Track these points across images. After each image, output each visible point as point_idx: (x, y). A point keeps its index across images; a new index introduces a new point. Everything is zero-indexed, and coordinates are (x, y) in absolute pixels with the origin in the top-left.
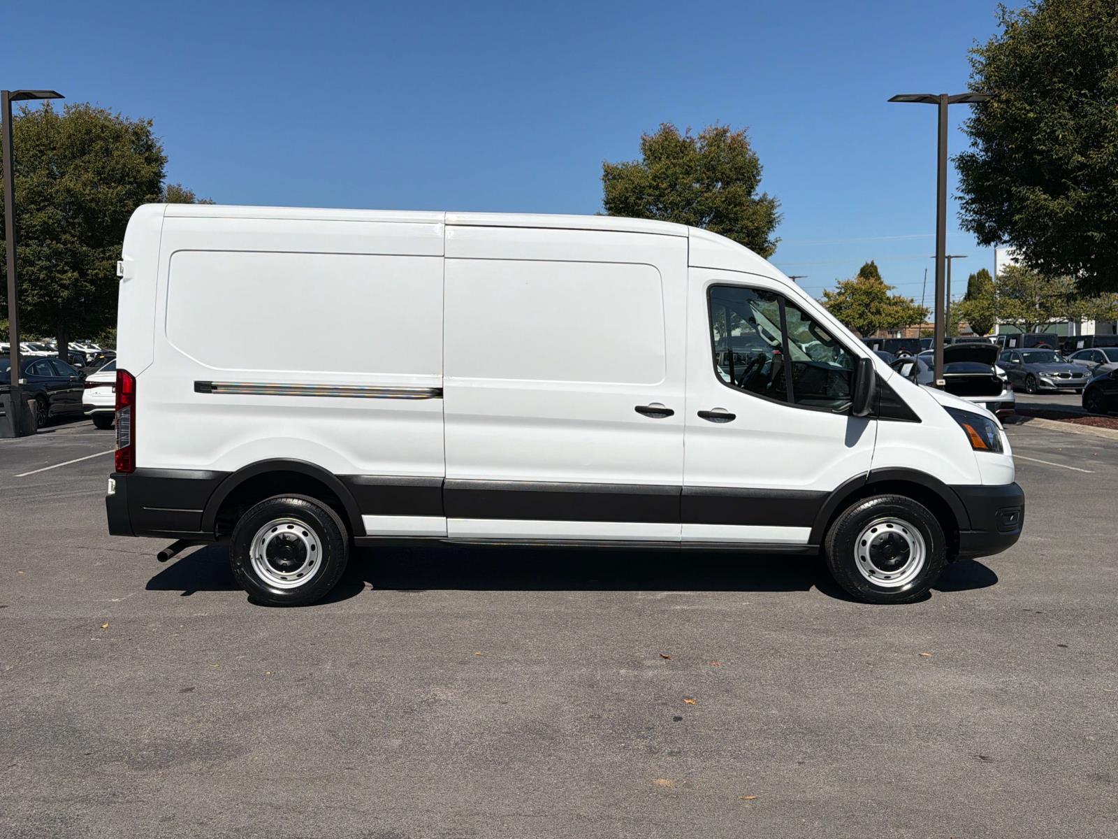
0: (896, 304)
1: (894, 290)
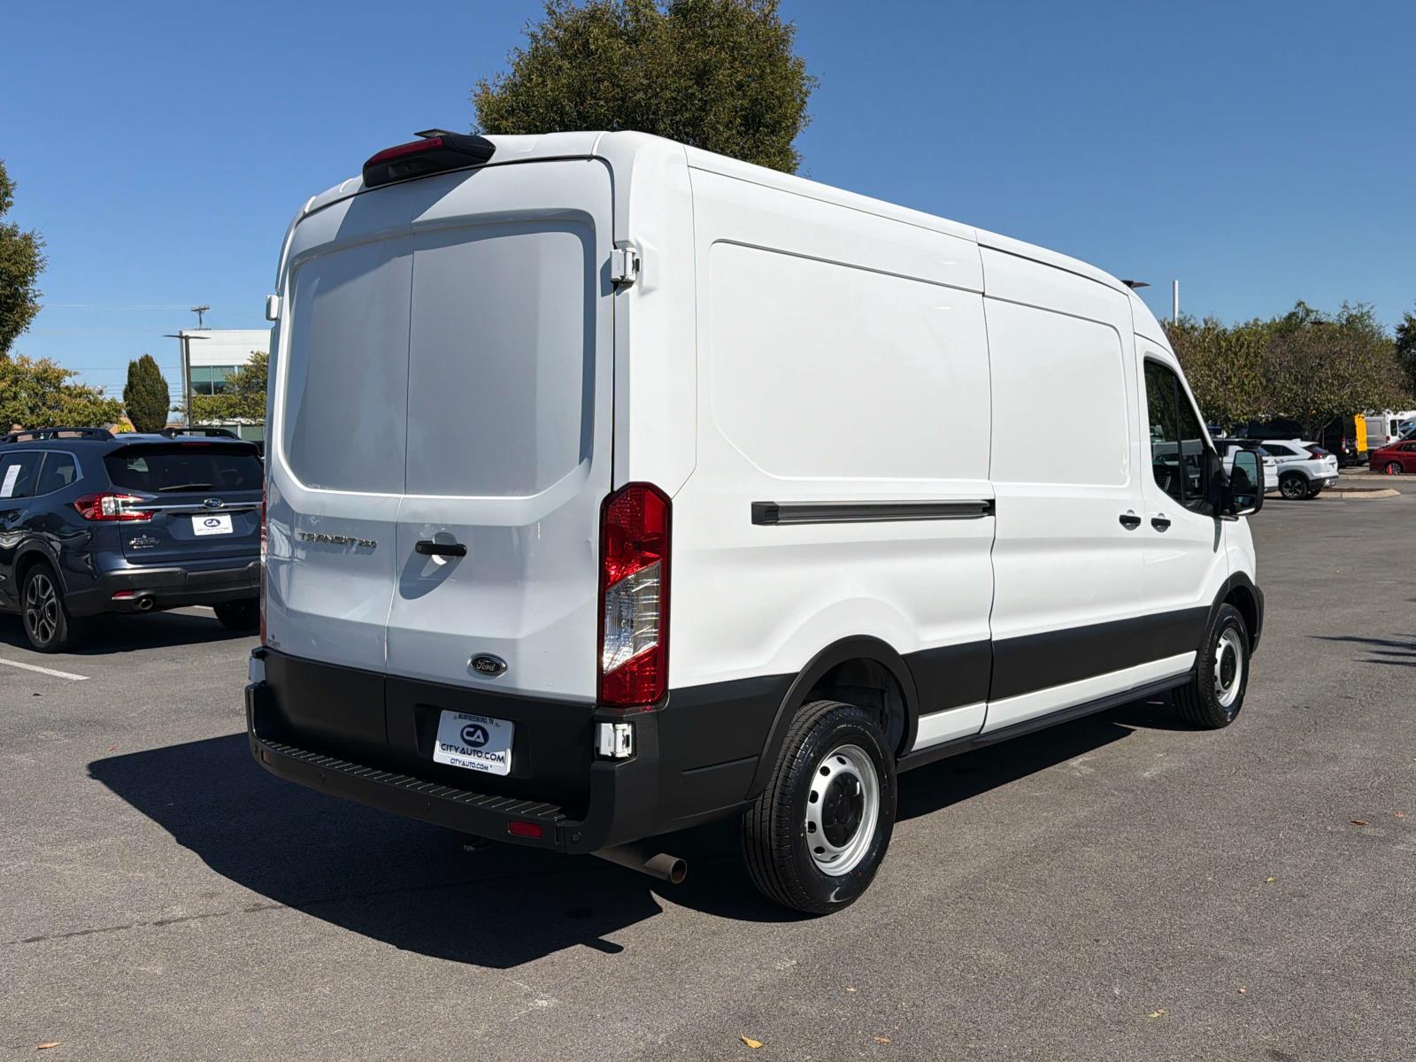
0: (80, 395)
1: (76, 376)
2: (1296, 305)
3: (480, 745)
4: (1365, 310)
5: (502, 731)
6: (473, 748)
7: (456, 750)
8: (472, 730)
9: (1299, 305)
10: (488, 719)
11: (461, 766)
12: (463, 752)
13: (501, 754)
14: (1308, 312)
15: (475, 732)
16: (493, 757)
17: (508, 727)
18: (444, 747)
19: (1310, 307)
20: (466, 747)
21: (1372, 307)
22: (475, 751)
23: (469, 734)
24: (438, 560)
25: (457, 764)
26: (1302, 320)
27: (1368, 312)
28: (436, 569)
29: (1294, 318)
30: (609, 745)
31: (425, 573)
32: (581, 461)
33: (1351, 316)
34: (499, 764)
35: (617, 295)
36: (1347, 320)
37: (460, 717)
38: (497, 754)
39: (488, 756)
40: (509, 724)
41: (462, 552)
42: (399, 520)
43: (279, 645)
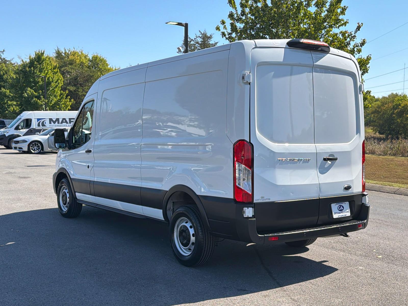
3: (343, 210)
5: (346, 205)
6: (341, 211)
10: (343, 203)
11: (341, 217)
12: (339, 213)
15: (340, 207)
17: (347, 203)
18: (334, 214)
22: (342, 212)
23: (340, 208)
24: (329, 162)
28: (329, 165)
31: (326, 166)
32: (357, 134)
34: (348, 213)
37: (337, 204)
38: (347, 211)
39: (345, 212)
40: (348, 202)
41: (336, 159)
42: (317, 152)
43: (269, 199)
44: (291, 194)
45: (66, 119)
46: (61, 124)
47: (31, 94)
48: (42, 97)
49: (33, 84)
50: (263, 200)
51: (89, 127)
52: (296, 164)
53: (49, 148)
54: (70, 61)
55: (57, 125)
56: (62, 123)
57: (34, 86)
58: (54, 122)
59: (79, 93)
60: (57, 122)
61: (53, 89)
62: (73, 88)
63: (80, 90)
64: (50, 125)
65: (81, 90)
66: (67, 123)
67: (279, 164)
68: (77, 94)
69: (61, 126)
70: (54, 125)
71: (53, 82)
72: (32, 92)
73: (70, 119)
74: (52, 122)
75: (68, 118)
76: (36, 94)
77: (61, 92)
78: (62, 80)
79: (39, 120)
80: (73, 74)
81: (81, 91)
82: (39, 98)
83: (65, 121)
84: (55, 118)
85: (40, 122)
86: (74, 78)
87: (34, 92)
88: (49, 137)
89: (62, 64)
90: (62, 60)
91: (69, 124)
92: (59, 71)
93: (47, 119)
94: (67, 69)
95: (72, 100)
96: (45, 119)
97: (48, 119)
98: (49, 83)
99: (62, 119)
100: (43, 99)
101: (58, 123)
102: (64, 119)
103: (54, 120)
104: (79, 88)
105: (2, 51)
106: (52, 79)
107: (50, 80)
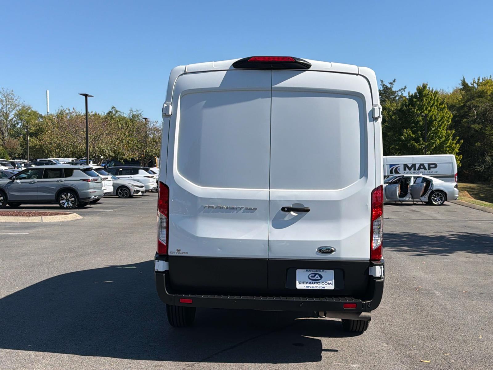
2: (111, 108)
3: (319, 280)
4: (139, 113)
5: (328, 274)
6: (315, 282)
7: (307, 283)
8: (313, 275)
9: (113, 108)
10: (322, 270)
11: (311, 288)
12: (310, 283)
13: (330, 282)
14: (117, 112)
15: (315, 275)
16: (326, 283)
17: (331, 272)
18: (300, 283)
19: (117, 109)
20: (311, 281)
21: (142, 112)
22: (316, 282)
23: (312, 277)
24: (293, 213)
25: (310, 288)
26: (114, 115)
27: (140, 113)
28: (293, 217)
29: (111, 113)
30: (379, 273)
31: (287, 219)
32: (360, 178)
33: (134, 115)
34: (330, 286)
35: (375, 122)
36: (132, 116)
37: (307, 271)
39: (323, 283)
40: (333, 271)
41: (308, 210)
42: (270, 199)
43: (187, 253)
44: (218, 249)
45: (425, 165)
46: (418, 171)
47: (408, 136)
48: (421, 139)
49: (414, 125)
50: (179, 253)
51: (453, 174)
52: (231, 213)
53: (387, 199)
54: (478, 92)
55: (413, 172)
56: (419, 169)
57: (414, 127)
58: (410, 169)
59: (486, 132)
60: (413, 169)
61: (435, 129)
62: (478, 126)
63: (488, 128)
64: (405, 171)
65: (490, 128)
66: (425, 169)
67: (204, 212)
68: (484, 133)
69: (418, 173)
70: (409, 172)
71: (435, 120)
72: (409, 134)
73: (429, 165)
74: (407, 169)
75: (426, 163)
76: (414, 136)
77: (447, 132)
78: (450, 118)
79: (392, 166)
80: (481, 109)
81: (489, 130)
82: (417, 140)
83: (423, 166)
84: (410, 164)
85: (393, 169)
86: (481, 113)
87: (412, 134)
88: (387, 186)
89: (469, 97)
90: (469, 93)
91: (428, 171)
92: (446, 107)
93: (401, 165)
94: (474, 103)
95: (461, 141)
96: (399, 164)
97: (403, 165)
98: (431, 122)
99: (419, 165)
100: (422, 142)
101: (415, 169)
102: (422, 165)
103: (410, 166)
104: (487, 125)
105: (404, 88)
106: (435, 117)
107: (433, 118)
